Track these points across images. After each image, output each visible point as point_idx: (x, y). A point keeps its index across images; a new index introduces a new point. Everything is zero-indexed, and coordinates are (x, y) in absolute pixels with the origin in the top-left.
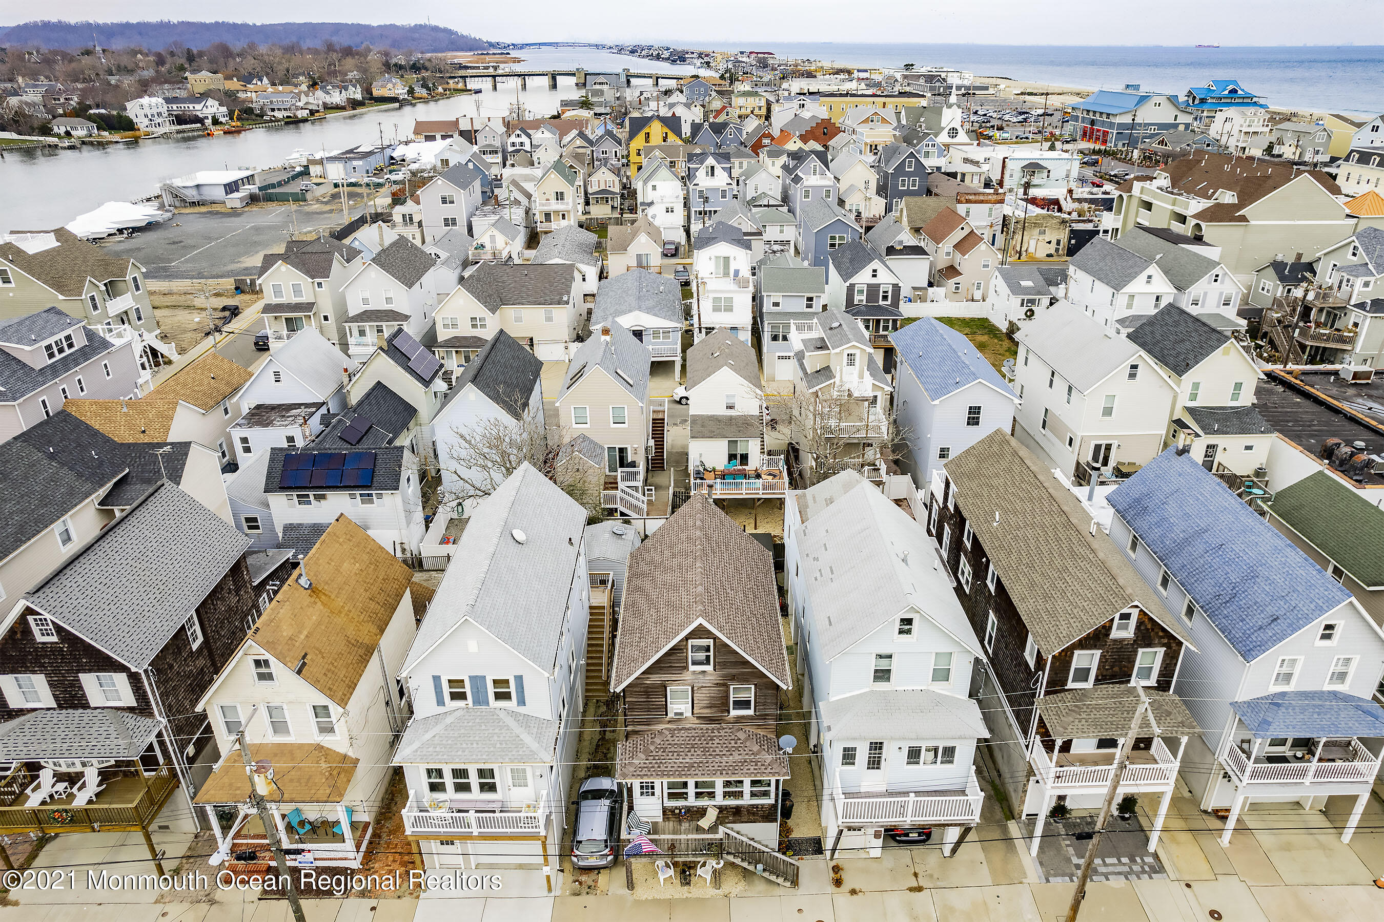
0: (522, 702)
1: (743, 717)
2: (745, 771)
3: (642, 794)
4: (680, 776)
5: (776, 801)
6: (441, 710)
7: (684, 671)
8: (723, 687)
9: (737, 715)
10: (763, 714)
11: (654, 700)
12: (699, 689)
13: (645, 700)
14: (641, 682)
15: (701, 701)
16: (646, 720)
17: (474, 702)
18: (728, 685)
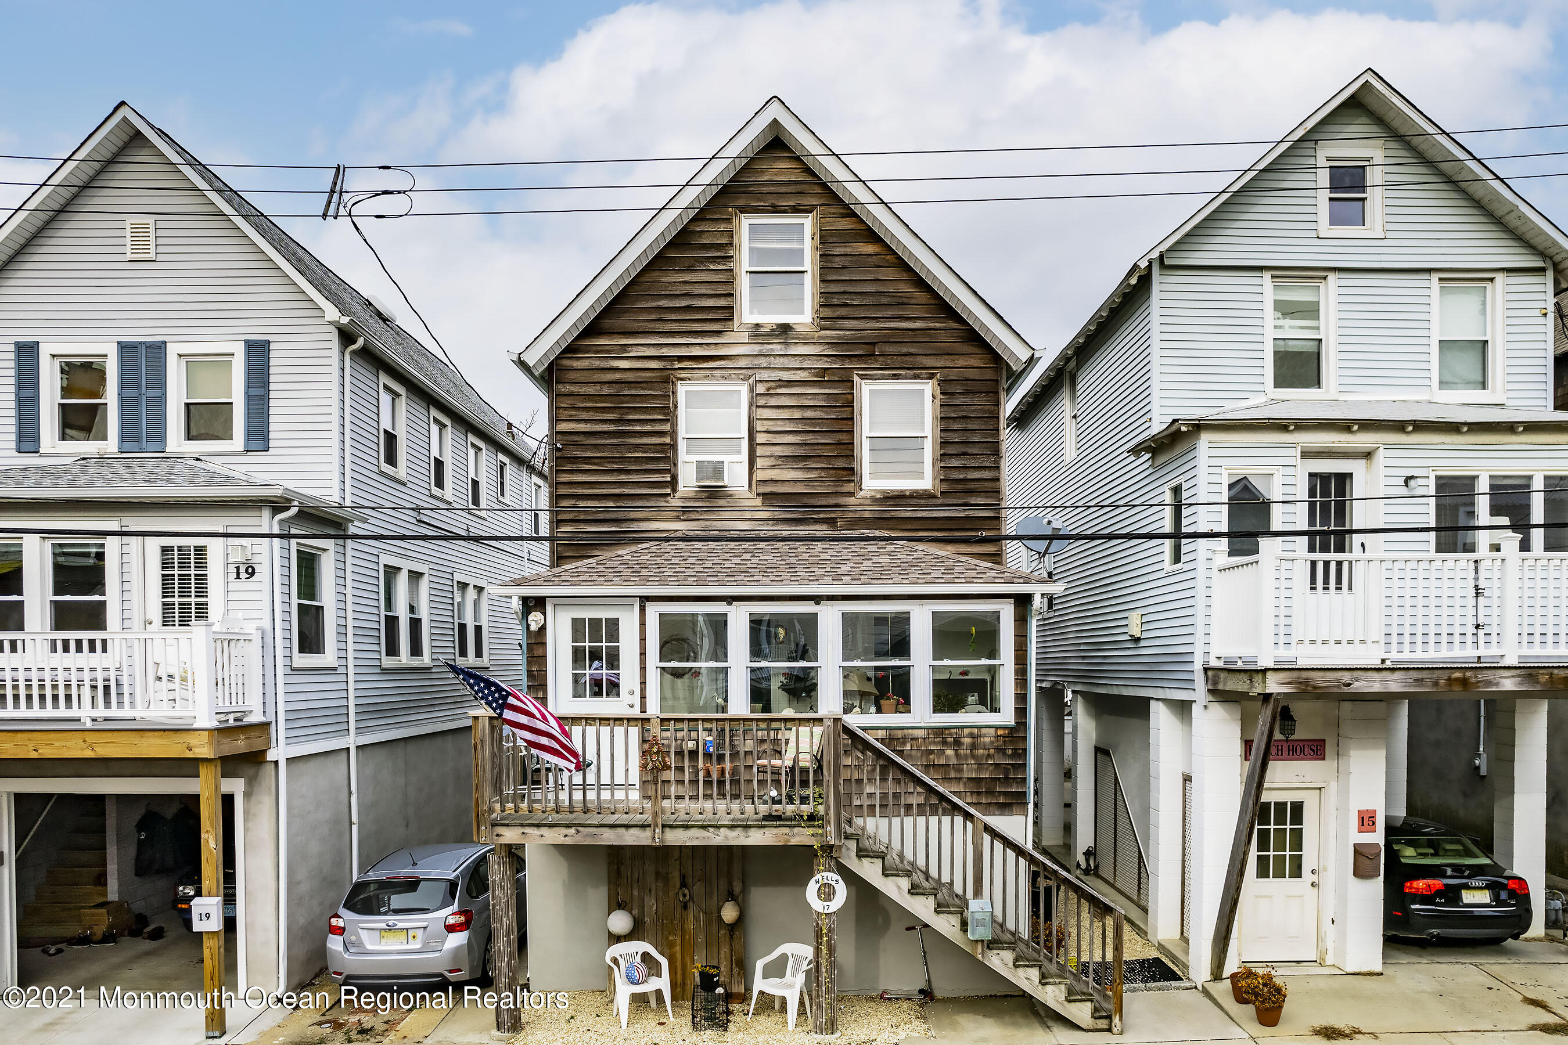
0: (258, 441)
1: (899, 497)
5: (1021, 712)
6: (26, 460)
7: (729, 325)
8: (841, 384)
9: (884, 491)
10: (960, 486)
11: (638, 428)
12: (772, 392)
13: (612, 428)
14: (604, 364)
15: (777, 436)
16: (614, 501)
17: (123, 437)
18: (856, 379)
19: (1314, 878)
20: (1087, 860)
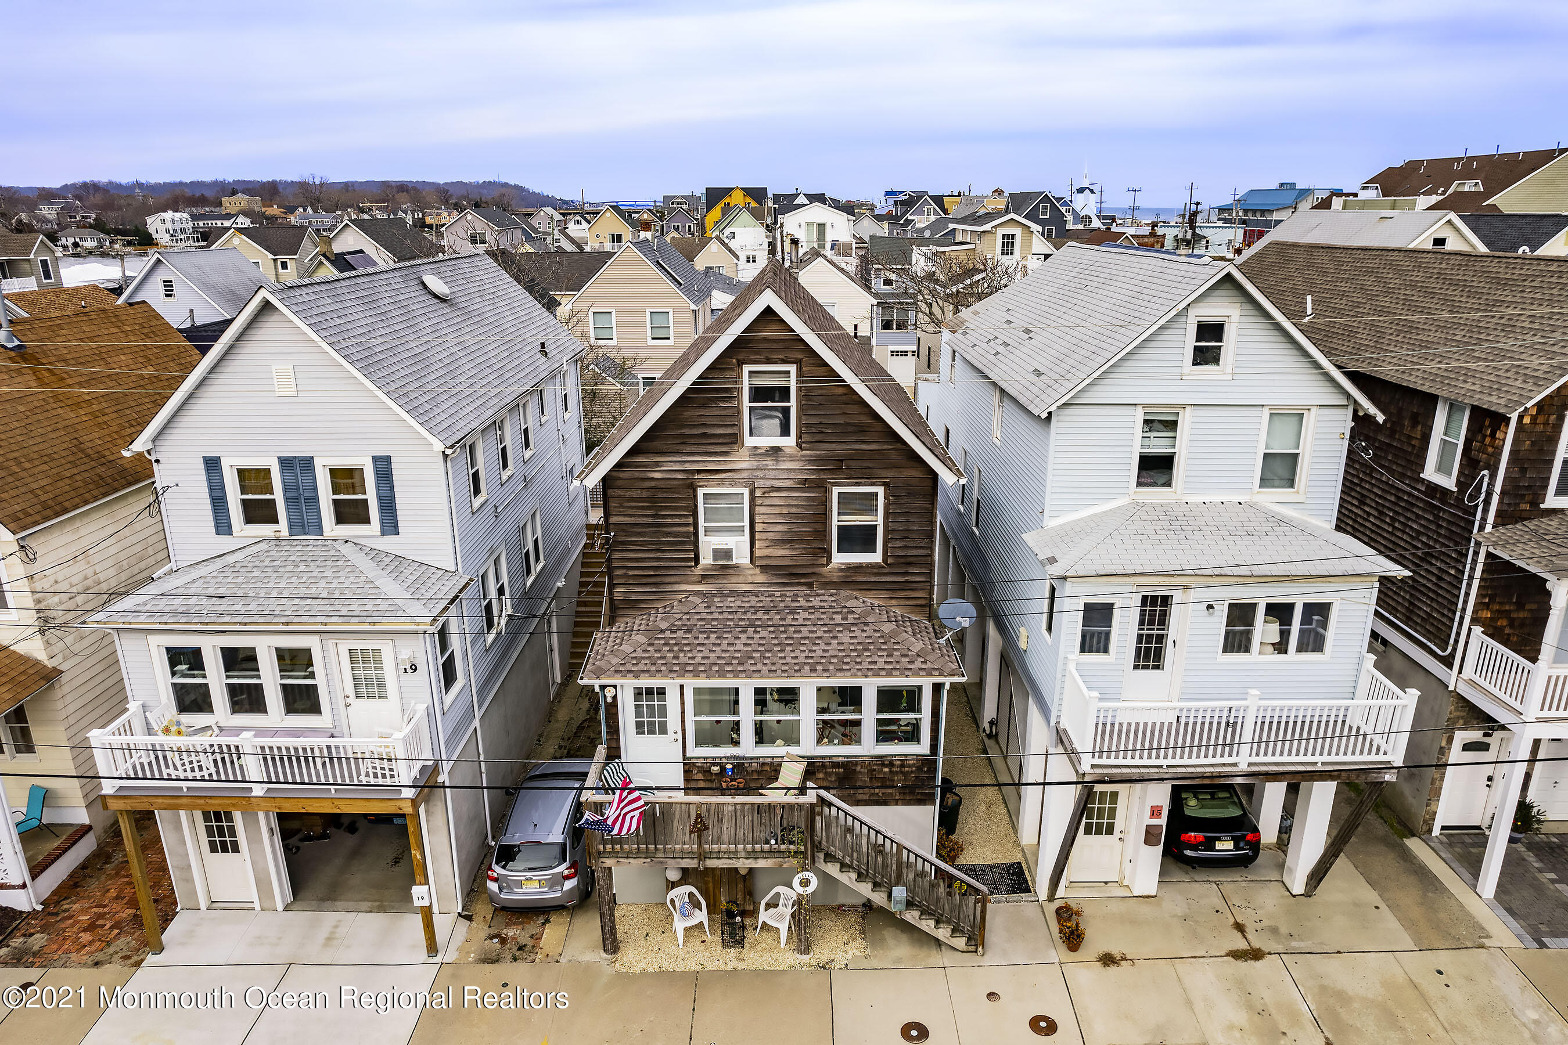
0: (390, 525)
1: (858, 568)
2: (865, 665)
3: (639, 725)
4: (722, 674)
5: (934, 747)
6: (225, 543)
7: (736, 447)
8: (817, 489)
9: (847, 564)
10: (903, 560)
11: (669, 521)
12: (766, 495)
13: (650, 520)
14: (642, 475)
15: (770, 525)
16: (654, 571)
17: (291, 525)
18: (829, 486)
19: (1121, 836)
20: (991, 728)
